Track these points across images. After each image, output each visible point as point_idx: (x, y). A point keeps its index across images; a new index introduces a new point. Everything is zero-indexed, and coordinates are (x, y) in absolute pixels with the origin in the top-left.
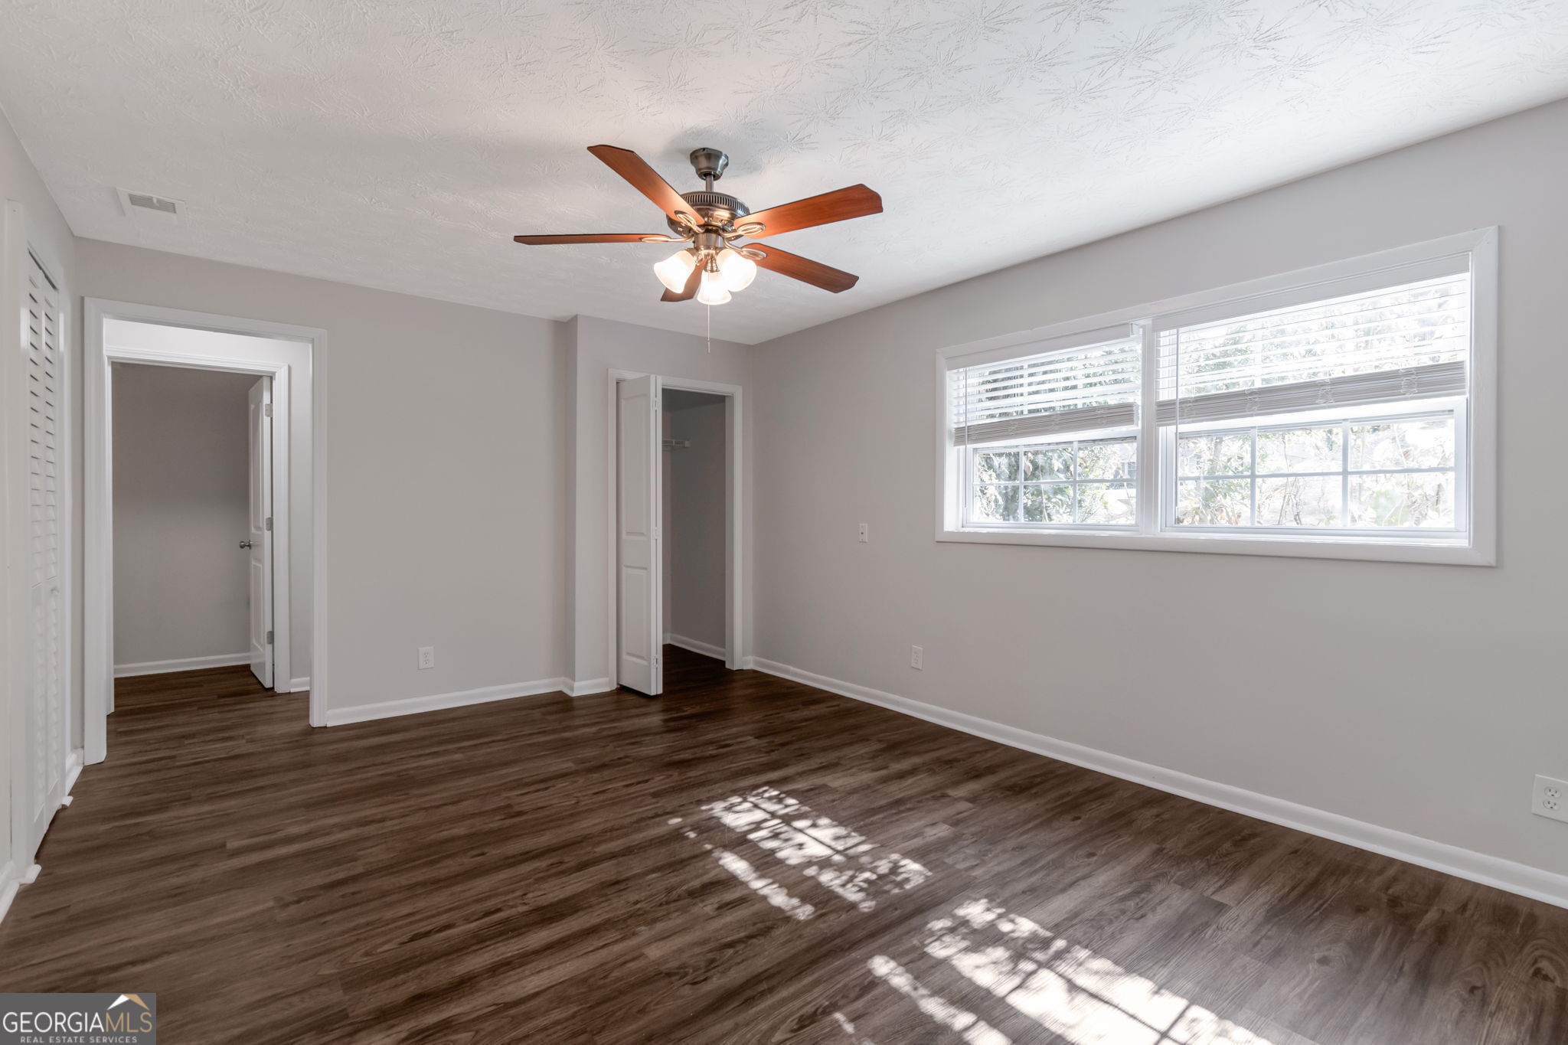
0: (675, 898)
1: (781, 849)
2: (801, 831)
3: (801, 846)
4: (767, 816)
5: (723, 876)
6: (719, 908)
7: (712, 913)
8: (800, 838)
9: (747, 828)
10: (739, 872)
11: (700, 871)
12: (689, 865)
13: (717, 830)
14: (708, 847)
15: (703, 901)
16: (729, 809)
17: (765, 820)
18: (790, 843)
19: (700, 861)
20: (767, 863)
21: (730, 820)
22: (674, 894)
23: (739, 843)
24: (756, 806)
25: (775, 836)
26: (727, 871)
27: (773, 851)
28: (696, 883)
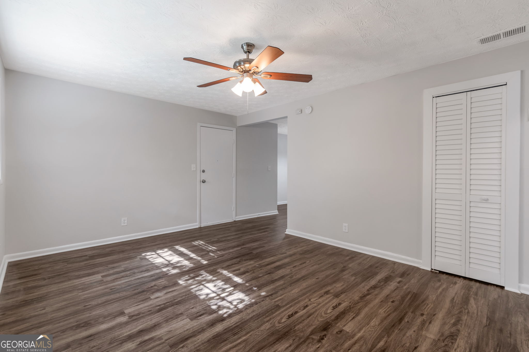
0: (251, 271)
1: (222, 285)
2: (214, 292)
3: (215, 286)
4: (227, 298)
5: (240, 276)
6: (240, 269)
7: (241, 268)
8: (214, 289)
9: (235, 292)
10: (236, 277)
11: (247, 277)
12: (251, 279)
13: (245, 290)
14: (247, 284)
15: (244, 271)
16: (242, 301)
17: (227, 296)
18: (218, 287)
19: (247, 280)
20: (227, 280)
21: (241, 295)
22: (252, 272)
23: (236, 286)
24: (231, 303)
25: (224, 290)
26: (240, 278)
27: (225, 284)
28: (247, 274)
